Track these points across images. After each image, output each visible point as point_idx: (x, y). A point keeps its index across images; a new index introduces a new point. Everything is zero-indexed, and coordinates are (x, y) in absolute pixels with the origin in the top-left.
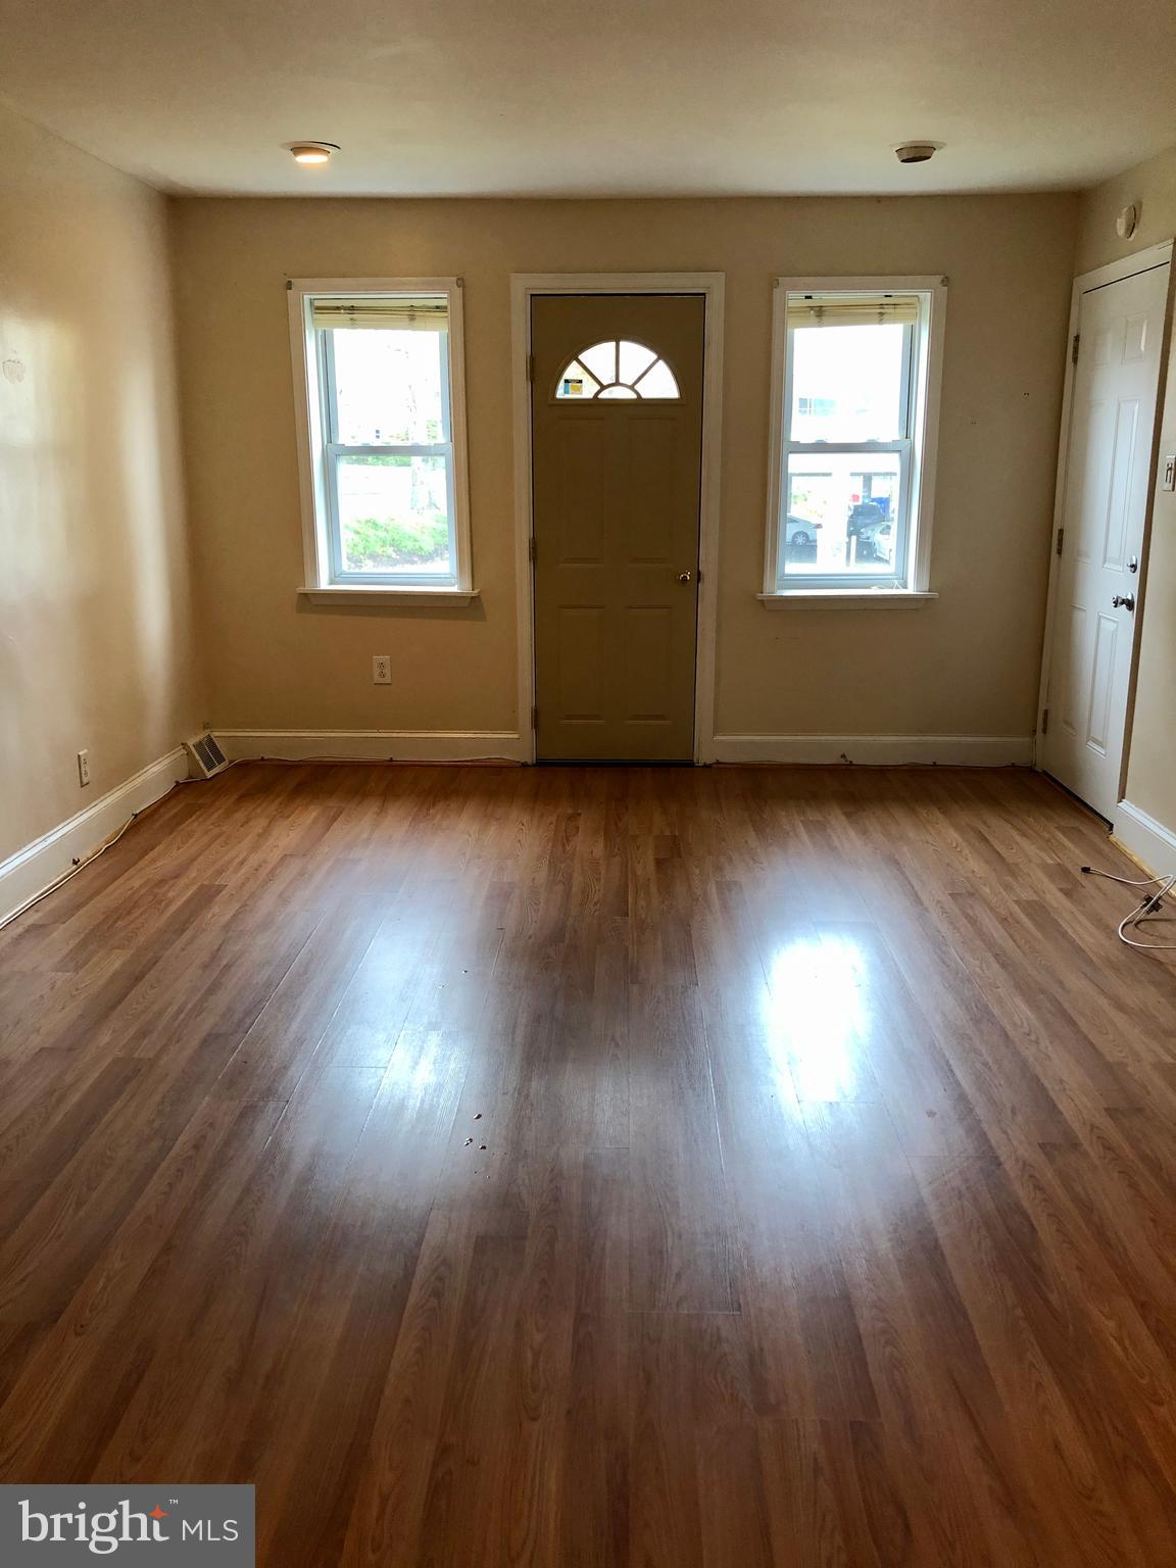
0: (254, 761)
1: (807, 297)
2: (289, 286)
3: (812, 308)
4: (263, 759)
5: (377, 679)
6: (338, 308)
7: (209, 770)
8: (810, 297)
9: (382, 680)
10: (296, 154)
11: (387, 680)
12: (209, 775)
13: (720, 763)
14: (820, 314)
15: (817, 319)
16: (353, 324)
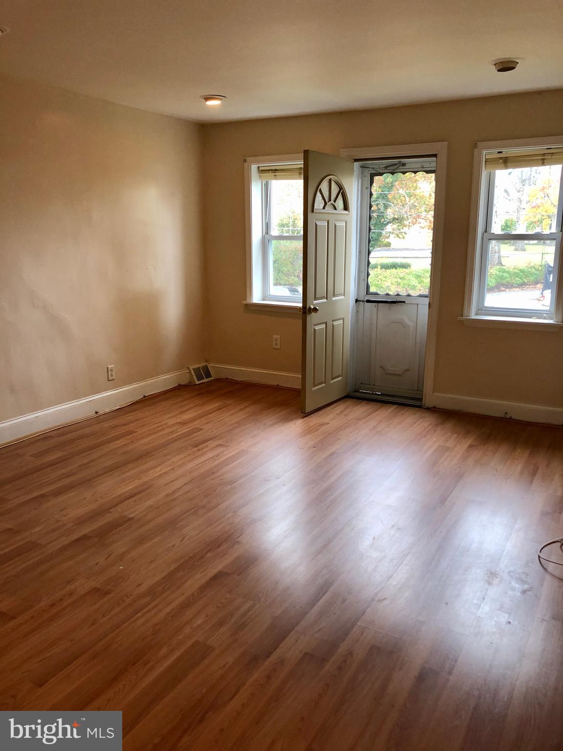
0: (223, 379)
1: (499, 152)
2: (245, 161)
3: (501, 158)
4: (227, 378)
5: (275, 347)
6: (269, 170)
7: (198, 381)
8: (501, 152)
9: (277, 347)
10: (206, 101)
11: (278, 347)
12: (197, 382)
13: (436, 408)
14: (506, 162)
15: (503, 165)
16: (276, 177)
